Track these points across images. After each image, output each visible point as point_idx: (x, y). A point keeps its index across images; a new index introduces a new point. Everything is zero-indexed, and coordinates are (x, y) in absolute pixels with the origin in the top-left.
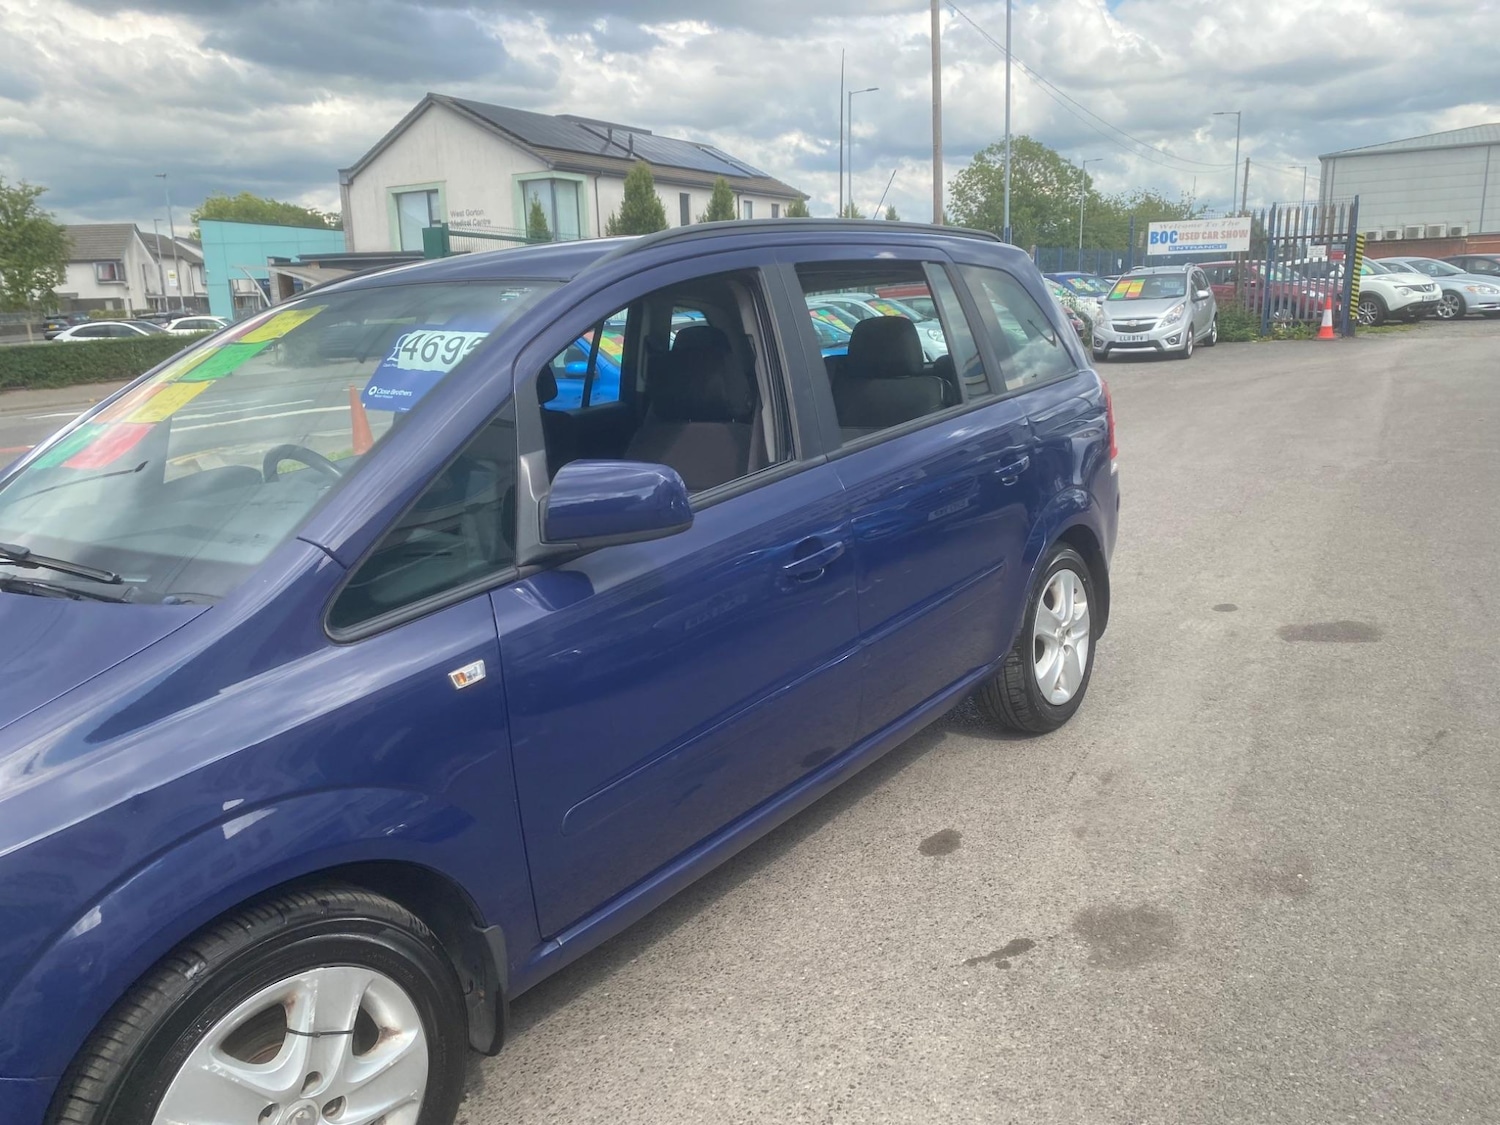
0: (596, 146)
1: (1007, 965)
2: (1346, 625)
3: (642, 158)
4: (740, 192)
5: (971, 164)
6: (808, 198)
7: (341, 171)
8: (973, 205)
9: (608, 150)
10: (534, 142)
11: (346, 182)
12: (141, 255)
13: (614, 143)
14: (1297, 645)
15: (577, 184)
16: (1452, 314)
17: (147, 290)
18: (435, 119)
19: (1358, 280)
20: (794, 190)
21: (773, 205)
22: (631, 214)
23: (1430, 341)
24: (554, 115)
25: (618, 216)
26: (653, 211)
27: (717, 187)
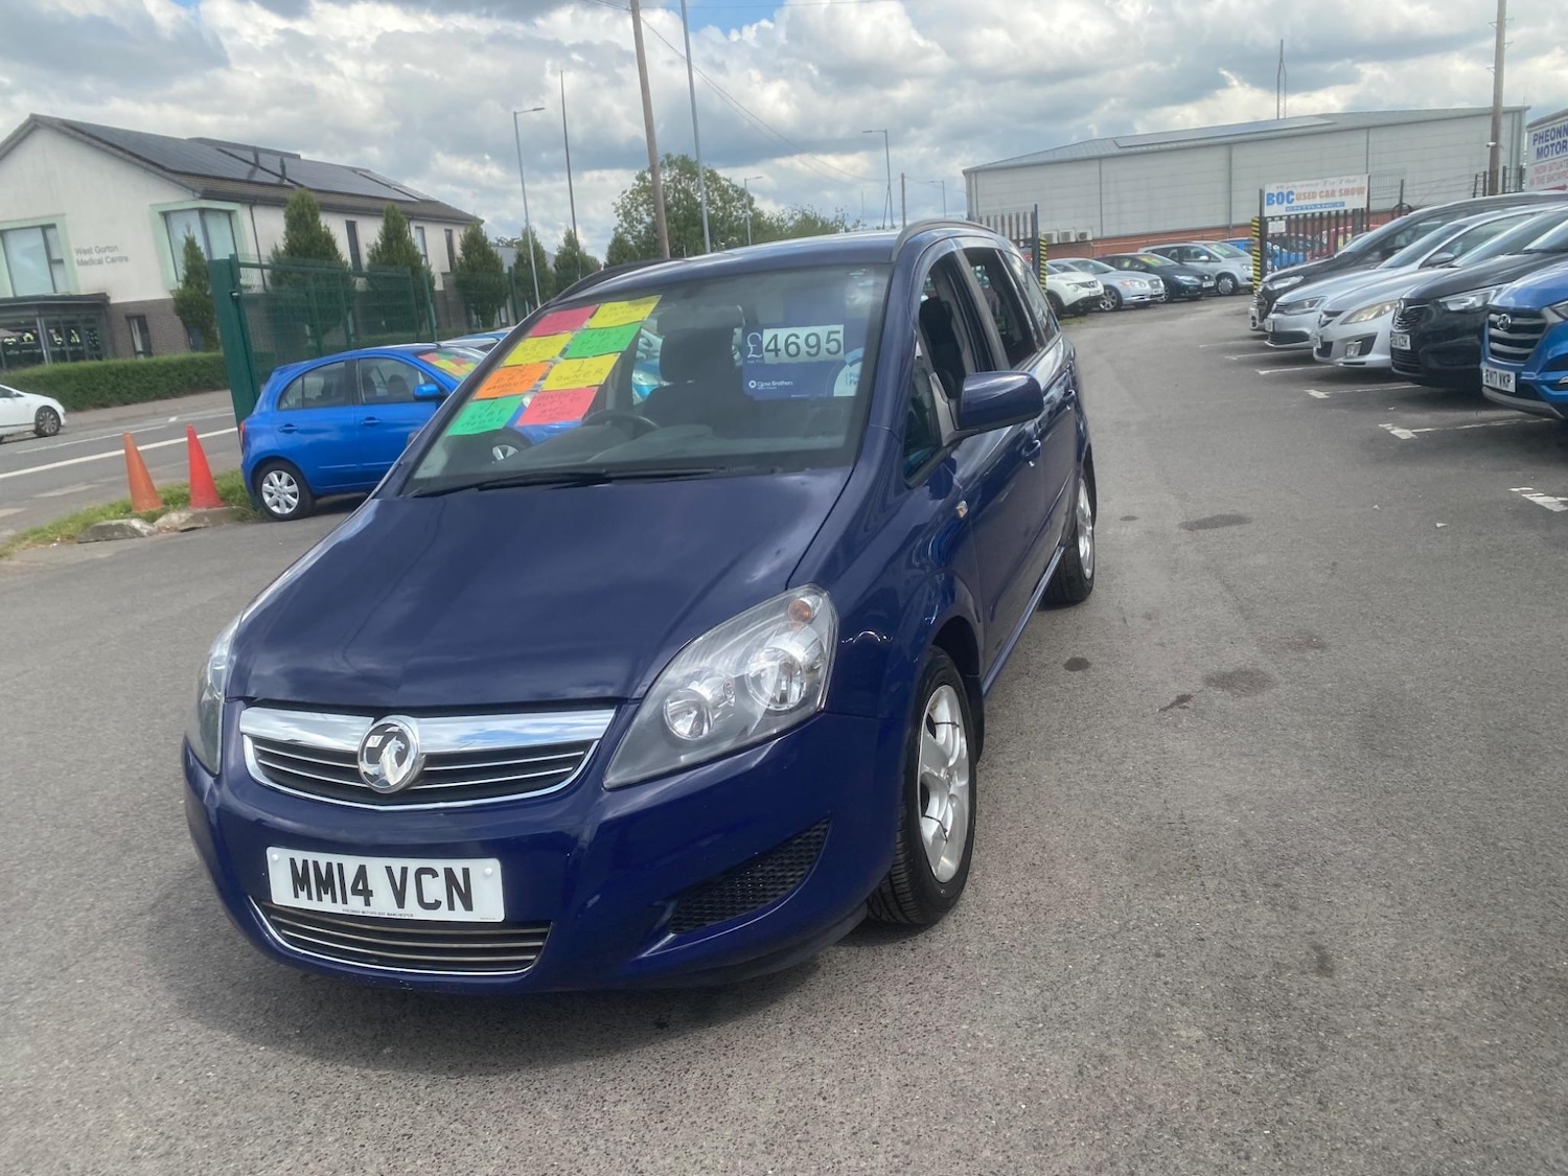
0: (242, 171)
3: (301, 186)
4: (412, 217)
5: (634, 185)
6: (483, 222)
8: (640, 227)
9: (257, 174)
10: (173, 168)
13: (262, 168)
15: (229, 213)
16: (1111, 306)
18: (41, 142)
19: (1045, 279)
20: (466, 214)
21: (446, 230)
22: (297, 245)
24: (185, 138)
25: (282, 248)
26: (323, 240)
27: (387, 214)
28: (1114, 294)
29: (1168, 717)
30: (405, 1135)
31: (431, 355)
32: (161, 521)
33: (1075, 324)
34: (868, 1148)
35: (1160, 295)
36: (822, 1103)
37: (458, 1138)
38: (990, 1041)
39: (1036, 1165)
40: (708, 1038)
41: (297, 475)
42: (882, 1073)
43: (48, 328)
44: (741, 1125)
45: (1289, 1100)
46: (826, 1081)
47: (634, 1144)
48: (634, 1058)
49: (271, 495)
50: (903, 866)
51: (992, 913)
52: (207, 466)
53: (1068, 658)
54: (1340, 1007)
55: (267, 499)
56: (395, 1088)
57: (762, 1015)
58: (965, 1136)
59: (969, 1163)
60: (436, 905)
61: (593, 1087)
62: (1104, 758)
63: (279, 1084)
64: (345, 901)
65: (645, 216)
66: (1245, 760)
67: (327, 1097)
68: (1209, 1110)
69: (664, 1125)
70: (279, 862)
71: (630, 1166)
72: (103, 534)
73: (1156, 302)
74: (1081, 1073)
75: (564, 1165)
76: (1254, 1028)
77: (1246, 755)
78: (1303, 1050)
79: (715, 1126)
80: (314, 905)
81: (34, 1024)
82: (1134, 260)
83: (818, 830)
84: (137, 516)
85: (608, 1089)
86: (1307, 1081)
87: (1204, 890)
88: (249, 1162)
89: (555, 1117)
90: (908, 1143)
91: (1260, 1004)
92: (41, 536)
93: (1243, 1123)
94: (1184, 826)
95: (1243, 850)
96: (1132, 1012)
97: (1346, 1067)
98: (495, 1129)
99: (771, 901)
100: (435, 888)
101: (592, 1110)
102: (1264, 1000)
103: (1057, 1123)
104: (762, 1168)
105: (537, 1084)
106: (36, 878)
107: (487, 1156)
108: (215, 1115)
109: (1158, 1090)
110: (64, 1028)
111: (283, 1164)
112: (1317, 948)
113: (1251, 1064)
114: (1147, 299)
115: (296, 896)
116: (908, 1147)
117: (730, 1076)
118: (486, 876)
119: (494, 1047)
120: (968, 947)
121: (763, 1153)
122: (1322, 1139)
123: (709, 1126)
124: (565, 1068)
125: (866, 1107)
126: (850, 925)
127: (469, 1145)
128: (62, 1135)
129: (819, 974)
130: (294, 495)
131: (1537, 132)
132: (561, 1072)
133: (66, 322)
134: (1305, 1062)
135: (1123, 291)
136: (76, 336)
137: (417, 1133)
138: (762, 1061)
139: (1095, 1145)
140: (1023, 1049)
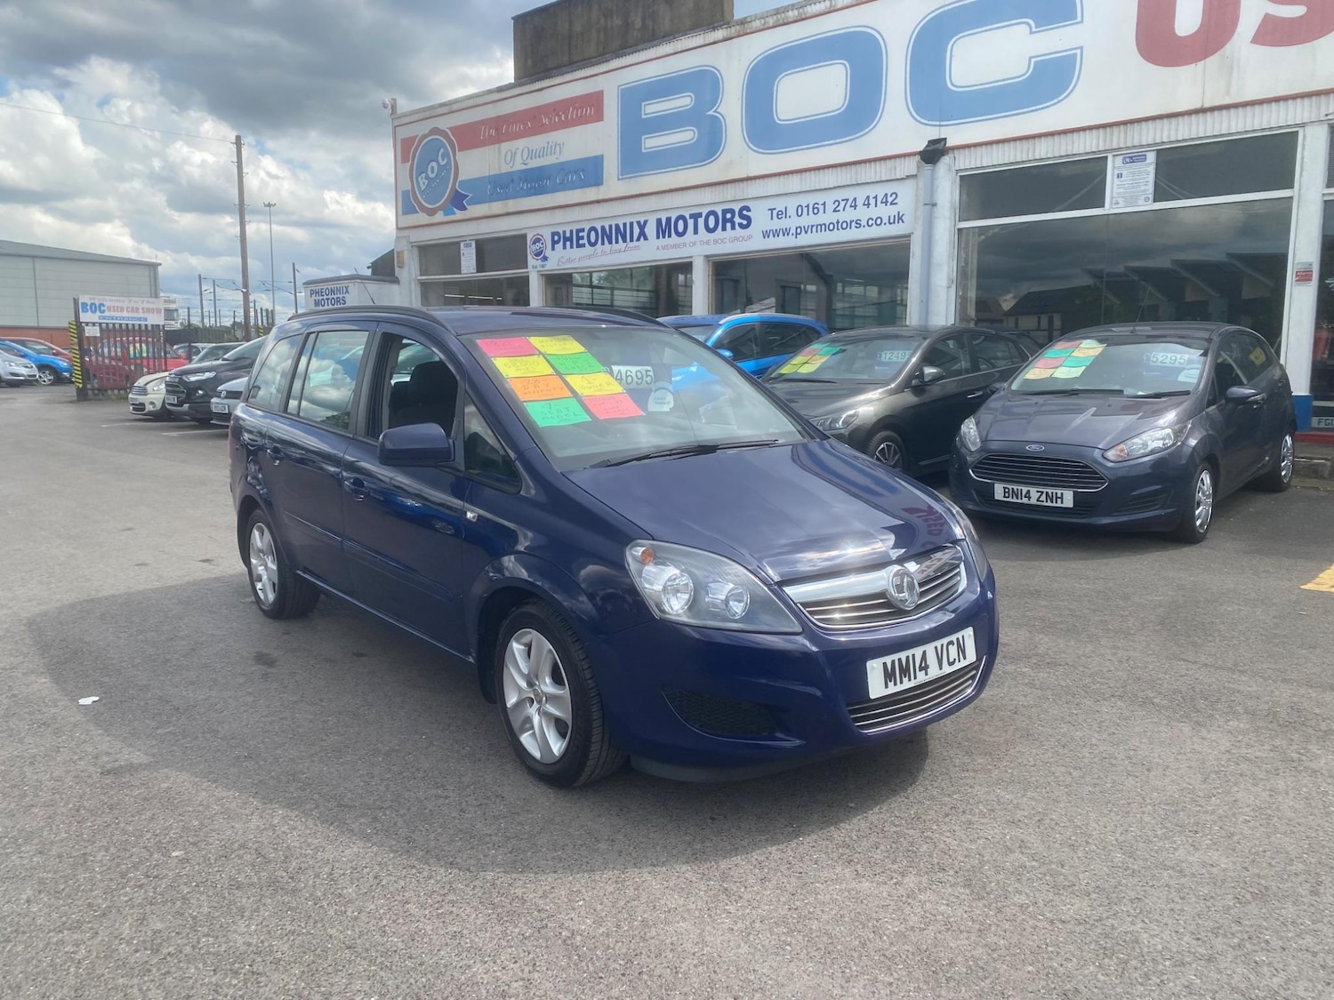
131: (314, 289)
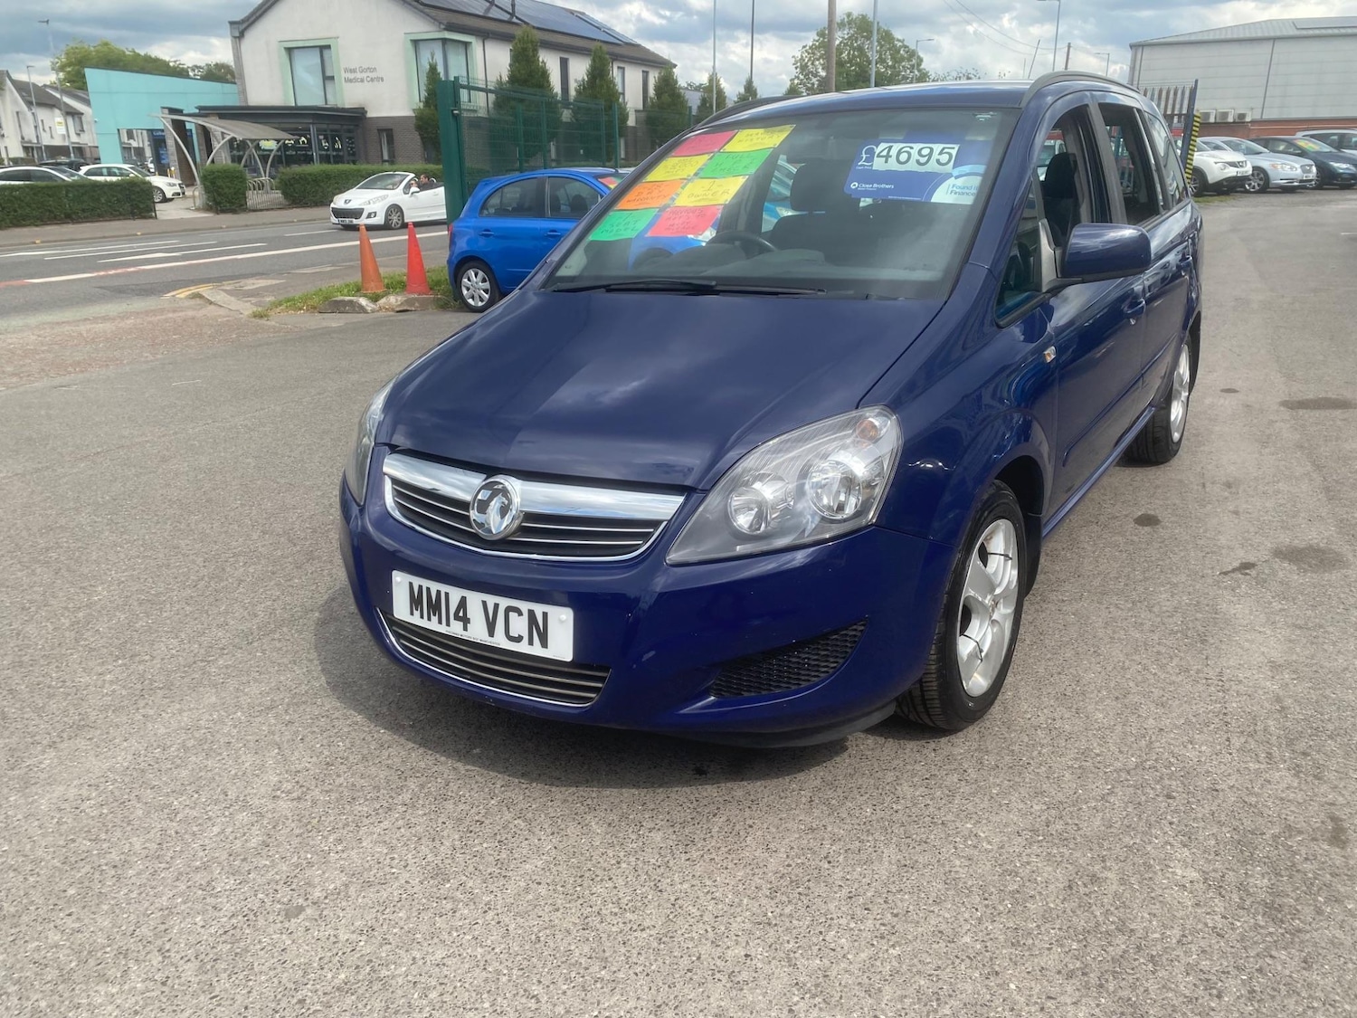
0: (481, 8)
1: (1247, 574)
2: (1326, 399)
3: (525, 23)
4: (616, 57)
5: (814, 40)
6: (675, 66)
7: (232, 23)
8: (814, 80)
9: (492, 11)
10: (425, 2)
11: (237, 35)
12: (15, 102)
13: (496, 6)
14: (1301, 412)
15: (466, 45)
16: (1257, 188)
17: (23, 138)
19: (1193, 155)
20: (662, 57)
21: (643, 71)
22: (517, 76)
23: (1249, 210)
25: (505, 78)
26: (540, 73)
27: (595, 53)
28: (1262, 175)
29: (1227, 581)
30: (477, 821)
31: (609, 179)
32: (383, 301)
33: (1216, 201)
34: (859, 912)
35: (1311, 180)
36: (826, 866)
37: (519, 832)
38: (989, 843)
39: (1011, 959)
40: (739, 790)
41: (491, 275)
42: (885, 851)
43: (318, 135)
44: (752, 869)
45: (1273, 953)
46: (834, 848)
47: (659, 867)
48: (673, 796)
49: (468, 289)
50: (934, 676)
51: (1016, 731)
52: (421, 260)
53: (1140, 514)
54: (1346, 878)
55: (465, 292)
56: (477, 782)
57: (788, 780)
58: (949, 920)
59: (949, 944)
60: (519, 639)
61: (635, 813)
62: (1156, 609)
63: (390, 762)
64: (448, 624)
65: (820, 70)
66: (1298, 632)
67: (424, 779)
68: (1189, 946)
69: (688, 856)
70: (401, 583)
71: (652, 884)
72: (337, 307)
73: (1305, 188)
74: (1070, 887)
75: (599, 872)
76: (1252, 880)
77: (1301, 628)
78: (1297, 910)
79: (730, 865)
80: (424, 623)
81: (221, 680)
82: (1290, 144)
83: (856, 630)
84: (365, 296)
85: (647, 816)
86: (1297, 940)
87: (1229, 745)
88: (357, 818)
89: (599, 831)
90: (896, 915)
91: (1264, 860)
92: (292, 303)
93: (1221, 965)
94: (1220, 683)
95: (1277, 716)
96: (1132, 842)
97: (1339, 933)
98: (549, 831)
99: (804, 684)
100: (519, 625)
101: (630, 831)
102: (1268, 857)
103: (1038, 926)
104: (764, 909)
105: (589, 801)
106: (242, 570)
107: (538, 851)
108: (339, 776)
109: (1142, 918)
110: (242, 688)
111: (382, 825)
112: (1334, 819)
113: (1242, 912)
114: (1296, 184)
115: (412, 614)
116: (896, 919)
117: (751, 826)
118: (561, 622)
119: (561, 764)
120: (986, 757)
121: (767, 897)
122: (1299, 994)
123: (725, 865)
124: (615, 791)
125: (864, 877)
126: (877, 718)
127: (526, 839)
128: (226, 769)
129: (845, 755)
130: (486, 291)
132: (611, 793)
133: (332, 131)
134: (1297, 922)
135: (1269, 172)
136: (339, 142)
137: (487, 822)
138: (781, 819)
139: (1070, 954)
140: (1020, 855)
